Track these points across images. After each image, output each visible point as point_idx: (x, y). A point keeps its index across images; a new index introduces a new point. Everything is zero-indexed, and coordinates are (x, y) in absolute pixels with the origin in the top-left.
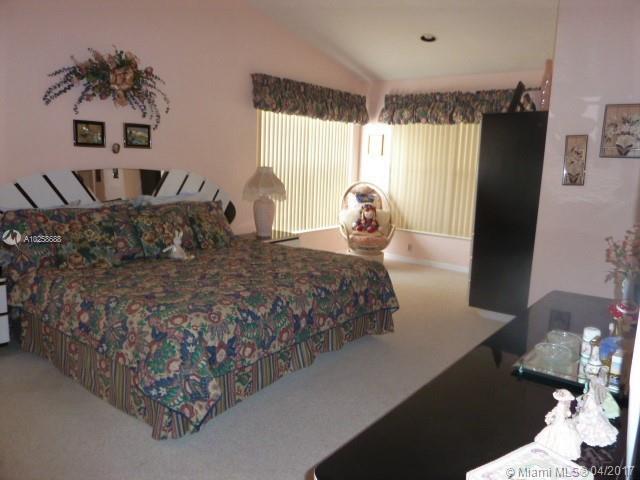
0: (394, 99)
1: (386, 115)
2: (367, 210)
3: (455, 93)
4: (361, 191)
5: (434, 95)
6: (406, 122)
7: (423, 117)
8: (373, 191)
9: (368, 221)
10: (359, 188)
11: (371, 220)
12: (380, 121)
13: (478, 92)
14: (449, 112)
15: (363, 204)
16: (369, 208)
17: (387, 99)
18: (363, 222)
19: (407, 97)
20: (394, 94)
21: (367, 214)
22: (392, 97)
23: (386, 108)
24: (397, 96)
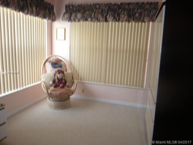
0: (71, 7)
1: (67, 16)
2: (59, 73)
3: (107, 4)
4: (54, 61)
5: (95, 5)
6: (79, 21)
7: (89, 17)
8: (61, 61)
9: (60, 80)
10: (52, 59)
11: (62, 79)
12: (63, 20)
13: (122, 4)
14: (105, 15)
15: (56, 70)
16: (60, 72)
17: (66, 7)
18: (57, 81)
19: (79, 6)
20: (71, 4)
21: (59, 76)
22: (69, 6)
23: (67, 12)
24: (73, 6)
